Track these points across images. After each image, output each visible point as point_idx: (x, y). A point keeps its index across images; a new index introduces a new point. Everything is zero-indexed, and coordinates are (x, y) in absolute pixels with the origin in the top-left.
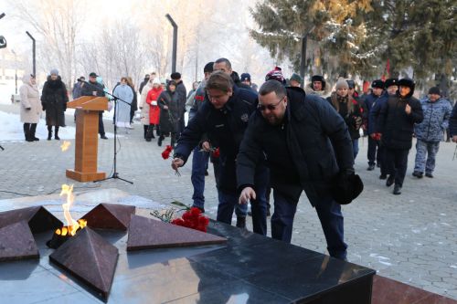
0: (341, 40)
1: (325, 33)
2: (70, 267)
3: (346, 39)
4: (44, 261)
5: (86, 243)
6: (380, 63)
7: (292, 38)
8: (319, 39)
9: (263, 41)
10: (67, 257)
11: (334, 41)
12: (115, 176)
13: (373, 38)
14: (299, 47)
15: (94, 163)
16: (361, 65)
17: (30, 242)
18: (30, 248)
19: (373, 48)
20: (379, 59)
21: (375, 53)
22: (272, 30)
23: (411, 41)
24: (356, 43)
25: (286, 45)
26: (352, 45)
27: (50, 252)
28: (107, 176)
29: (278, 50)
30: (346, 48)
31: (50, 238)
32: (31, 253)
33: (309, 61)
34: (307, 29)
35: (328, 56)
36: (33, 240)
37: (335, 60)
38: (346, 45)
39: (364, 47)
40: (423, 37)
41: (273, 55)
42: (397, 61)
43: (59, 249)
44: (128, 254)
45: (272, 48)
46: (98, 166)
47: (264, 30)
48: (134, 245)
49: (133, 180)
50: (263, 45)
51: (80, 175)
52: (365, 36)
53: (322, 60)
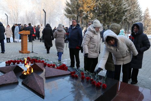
0: (87, 17)
1: (83, 15)
2: (30, 86)
4: (20, 84)
5: (34, 78)
7: (75, 16)
8: (81, 16)
10: (28, 82)
11: (85, 17)
12: (32, 52)
13: (94, 16)
14: (76, 18)
17: (15, 78)
18: (15, 80)
19: (94, 19)
22: (69, 14)
23: (102, 18)
24: (90, 17)
25: (73, 18)
26: (89, 18)
27: (22, 80)
29: (71, 19)
30: (88, 19)
33: (79, 22)
34: (78, 14)
35: (83, 20)
38: (88, 18)
39: (92, 19)
40: (105, 17)
41: (70, 20)
43: (25, 79)
44: (46, 79)
45: (70, 18)
46: (28, 49)
47: (68, 14)
49: (37, 53)
50: (67, 18)
51: (23, 52)
52: (92, 16)
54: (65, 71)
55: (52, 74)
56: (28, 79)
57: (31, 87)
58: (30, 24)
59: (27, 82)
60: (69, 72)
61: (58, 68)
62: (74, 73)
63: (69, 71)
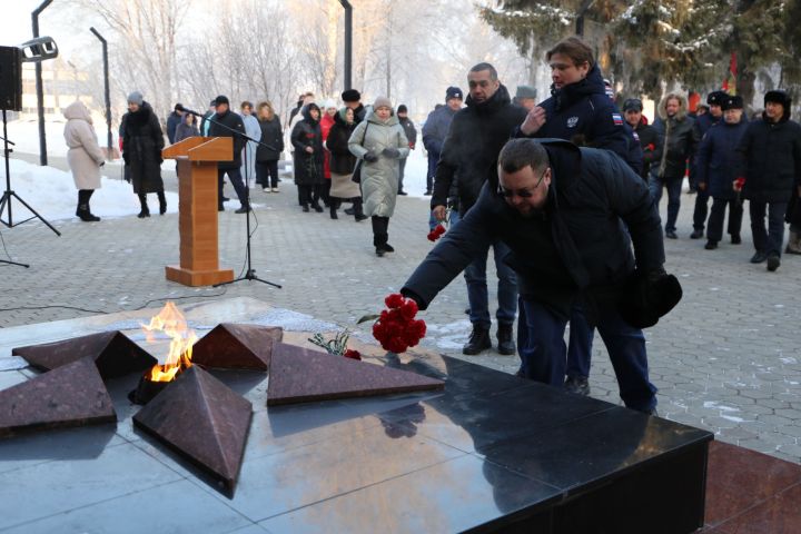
0: (647, 18)
2: (168, 437)
3: (655, 17)
4: (125, 427)
5: (195, 394)
6: (719, 58)
7: (557, 19)
8: (606, 19)
9: (504, 27)
10: (164, 417)
11: (634, 21)
12: (250, 276)
13: (705, 13)
15: (212, 253)
16: (684, 63)
17: (100, 394)
18: (99, 404)
19: (707, 31)
20: (717, 51)
21: (710, 40)
22: (520, 5)
23: (777, 16)
24: (674, 22)
26: (667, 27)
27: (135, 410)
28: (236, 276)
29: (532, 42)
30: (656, 32)
31: (134, 385)
32: (102, 413)
34: (584, 2)
36: (104, 390)
37: (635, 56)
38: (656, 27)
39: (690, 31)
41: (523, 51)
42: (751, 53)
43: (150, 404)
44: (270, 412)
45: (522, 37)
46: (221, 258)
48: (279, 396)
49: (282, 281)
50: (504, 34)
51: (190, 276)
52: (691, 10)
53: (612, 58)
56: (164, 403)
57: (172, 441)
59: (159, 415)
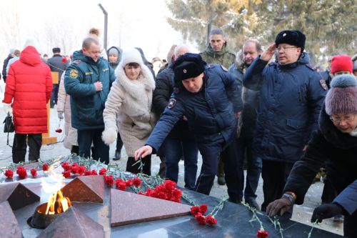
0: (239, 26)
1: (226, 19)
3: (242, 25)
5: (75, 225)
6: (267, 44)
7: (200, 24)
8: (220, 25)
9: (176, 26)
11: (233, 26)
13: (261, 25)
14: (205, 31)
17: (13, 224)
18: (13, 231)
19: (262, 32)
20: (266, 41)
21: (264, 36)
22: (183, 18)
23: (290, 28)
24: (249, 28)
25: (195, 29)
26: (247, 30)
28: (58, 141)
29: (189, 34)
30: (242, 32)
34: (211, 17)
38: (242, 29)
39: (255, 32)
41: (185, 38)
45: (184, 31)
47: (177, 17)
48: (118, 221)
50: (176, 29)
52: (256, 23)
54: (173, 203)
55: (133, 214)
56: (54, 230)
58: (56, 50)
60: (187, 208)
61: (149, 194)
62: (204, 209)
63: (187, 202)
